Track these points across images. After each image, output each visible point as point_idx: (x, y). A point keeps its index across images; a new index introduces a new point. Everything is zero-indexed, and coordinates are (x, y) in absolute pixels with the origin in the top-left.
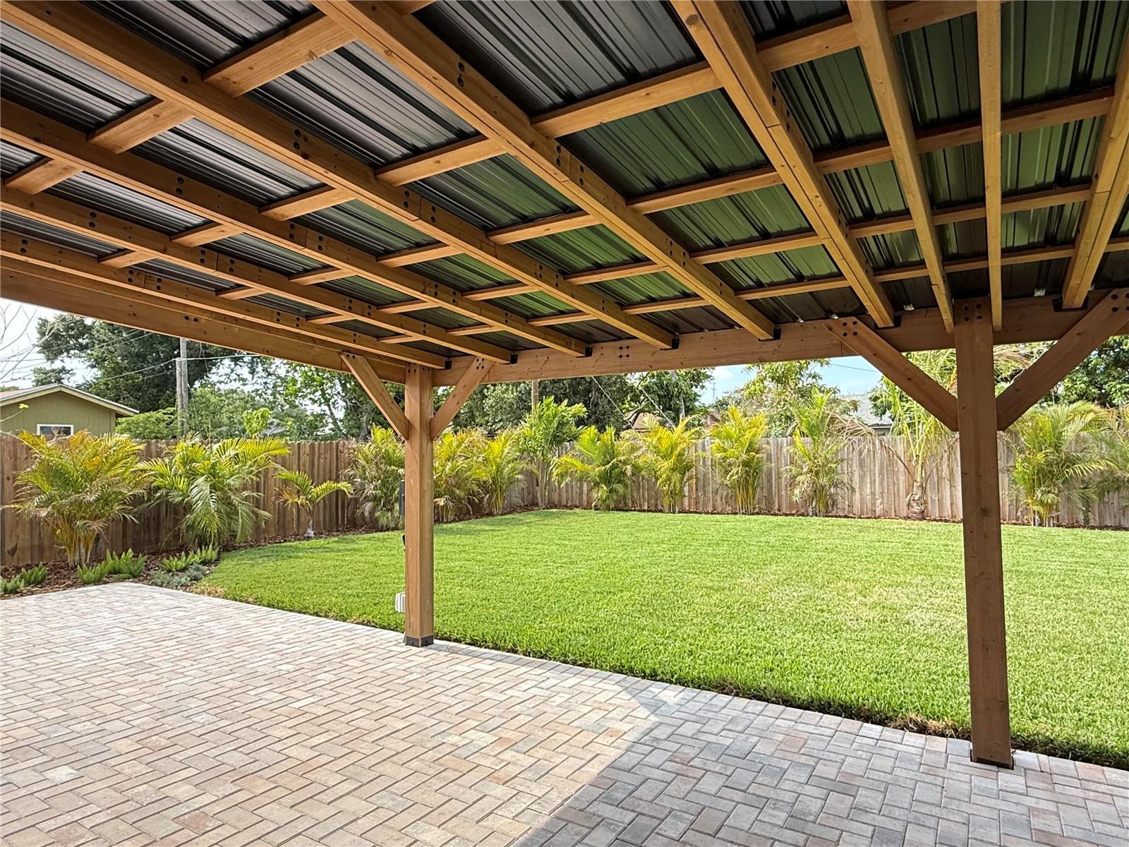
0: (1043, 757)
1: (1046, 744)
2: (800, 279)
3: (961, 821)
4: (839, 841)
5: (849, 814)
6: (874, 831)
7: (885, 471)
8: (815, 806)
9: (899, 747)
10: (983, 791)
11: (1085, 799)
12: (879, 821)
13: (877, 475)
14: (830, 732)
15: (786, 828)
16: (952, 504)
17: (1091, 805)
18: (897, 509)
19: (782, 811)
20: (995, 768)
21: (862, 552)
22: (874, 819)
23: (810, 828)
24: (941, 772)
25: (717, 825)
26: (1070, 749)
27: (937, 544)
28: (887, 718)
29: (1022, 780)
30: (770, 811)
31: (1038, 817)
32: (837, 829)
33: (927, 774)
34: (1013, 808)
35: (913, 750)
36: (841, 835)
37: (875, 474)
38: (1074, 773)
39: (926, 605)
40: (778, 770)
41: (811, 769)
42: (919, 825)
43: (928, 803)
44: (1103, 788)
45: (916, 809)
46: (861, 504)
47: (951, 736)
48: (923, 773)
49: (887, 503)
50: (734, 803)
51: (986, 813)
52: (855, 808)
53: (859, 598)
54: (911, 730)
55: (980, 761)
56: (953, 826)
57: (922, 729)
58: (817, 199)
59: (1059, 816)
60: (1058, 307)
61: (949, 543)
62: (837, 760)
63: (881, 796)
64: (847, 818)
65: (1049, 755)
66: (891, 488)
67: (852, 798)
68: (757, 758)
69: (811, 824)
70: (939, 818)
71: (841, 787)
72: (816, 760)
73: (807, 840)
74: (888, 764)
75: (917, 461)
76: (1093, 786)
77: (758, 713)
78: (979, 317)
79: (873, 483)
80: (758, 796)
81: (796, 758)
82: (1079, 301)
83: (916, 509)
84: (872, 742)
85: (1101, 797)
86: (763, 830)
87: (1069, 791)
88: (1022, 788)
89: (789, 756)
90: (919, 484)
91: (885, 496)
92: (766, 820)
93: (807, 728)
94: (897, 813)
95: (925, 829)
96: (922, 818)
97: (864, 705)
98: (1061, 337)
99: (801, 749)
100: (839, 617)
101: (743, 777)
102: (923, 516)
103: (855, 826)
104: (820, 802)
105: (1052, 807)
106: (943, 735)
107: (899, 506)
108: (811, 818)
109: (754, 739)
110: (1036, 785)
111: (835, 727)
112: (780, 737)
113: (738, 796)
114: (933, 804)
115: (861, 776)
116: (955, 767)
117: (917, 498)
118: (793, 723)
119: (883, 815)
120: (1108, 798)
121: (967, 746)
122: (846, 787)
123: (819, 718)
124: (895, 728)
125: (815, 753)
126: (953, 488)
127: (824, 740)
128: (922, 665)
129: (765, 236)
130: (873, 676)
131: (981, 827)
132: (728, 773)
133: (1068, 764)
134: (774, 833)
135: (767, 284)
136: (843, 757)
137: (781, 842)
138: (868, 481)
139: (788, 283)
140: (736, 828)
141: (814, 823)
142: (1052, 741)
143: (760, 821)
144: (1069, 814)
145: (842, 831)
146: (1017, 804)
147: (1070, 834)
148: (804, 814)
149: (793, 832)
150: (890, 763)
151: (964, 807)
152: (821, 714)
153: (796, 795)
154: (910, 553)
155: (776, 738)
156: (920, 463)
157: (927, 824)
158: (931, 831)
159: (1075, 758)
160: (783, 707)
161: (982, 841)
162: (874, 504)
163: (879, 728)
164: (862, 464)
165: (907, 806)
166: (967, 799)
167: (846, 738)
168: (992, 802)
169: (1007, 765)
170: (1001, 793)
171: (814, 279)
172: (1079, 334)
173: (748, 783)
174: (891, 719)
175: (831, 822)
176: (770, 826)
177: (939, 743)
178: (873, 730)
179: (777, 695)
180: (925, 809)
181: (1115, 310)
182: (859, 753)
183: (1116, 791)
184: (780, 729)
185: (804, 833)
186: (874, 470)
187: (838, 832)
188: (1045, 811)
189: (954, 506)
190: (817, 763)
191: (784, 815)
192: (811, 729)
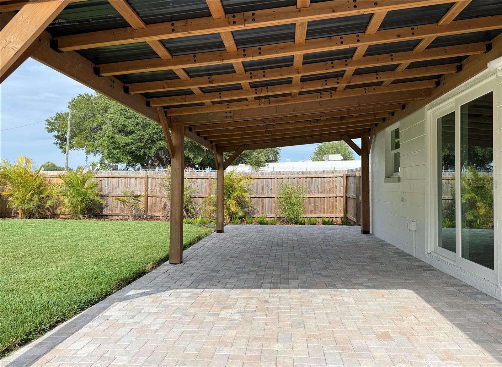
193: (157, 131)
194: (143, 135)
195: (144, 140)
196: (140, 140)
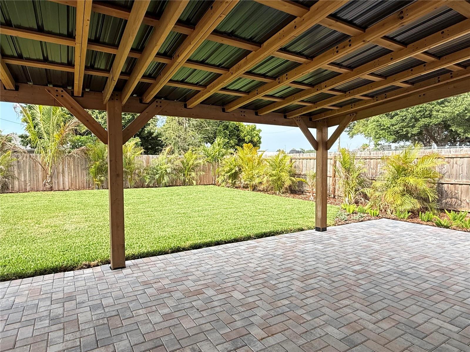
0: (133, 261)
1: (132, 256)
2: (46, 60)
3: (119, 290)
4: (78, 318)
5: (77, 307)
6: (90, 307)
7: (32, 170)
8: (60, 311)
9: (84, 276)
10: (120, 278)
11: (149, 268)
12: (90, 303)
13: (27, 172)
14: (51, 281)
15: (51, 326)
16: (63, 184)
17: (151, 269)
18: (38, 187)
19: (46, 320)
20: (120, 269)
21: (29, 206)
22: (88, 304)
23: (63, 320)
24: (104, 278)
25: (13, 343)
26: (139, 256)
27: (63, 199)
28: (73, 267)
29: (130, 270)
30: (39, 323)
31: (140, 278)
32: (75, 314)
33: (99, 280)
34: (132, 279)
35: (90, 275)
36: (78, 315)
37: (26, 172)
38: (143, 262)
39: (69, 222)
40: (33, 305)
41: (50, 298)
42: (105, 298)
43: (105, 289)
44: (152, 263)
45: (102, 293)
46: (19, 186)
47: (101, 265)
48: (97, 280)
49: (33, 185)
50: (17, 329)
51: (124, 284)
52: (78, 304)
53: (37, 225)
54: (85, 268)
55: (115, 269)
56: (117, 292)
57: (89, 266)
58: (87, 21)
59: (145, 275)
60: (141, 101)
61: (68, 198)
62: (61, 290)
63: (87, 295)
64: (77, 309)
65: (134, 259)
66: (35, 178)
67: (75, 301)
68: (19, 306)
69: (62, 318)
70: (111, 292)
71: (68, 299)
72: (51, 294)
73: (64, 325)
74: (83, 283)
75: (48, 165)
76: (149, 264)
77: (7, 287)
78: (117, 100)
79: (25, 176)
80: (29, 320)
81: (40, 297)
82: (148, 101)
83: (48, 186)
84: (72, 278)
85: (153, 266)
86: (41, 332)
87: (144, 267)
88: (131, 272)
89: (35, 298)
90: (49, 175)
91: (32, 182)
92: (39, 327)
93: (38, 284)
94: (95, 298)
95: (108, 298)
96: (106, 295)
97: (63, 265)
98: (142, 112)
99: (40, 293)
100: (32, 234)
101: (16, 316)
102: (51, 189)
103: (81, 310)
104: (62, 309)
105: (142, 274)
106: (98, 265)
107: (39, 186)
108: (62, 316)
109: (13, 298)
110: (134, 269)
111: (53, 278)
112: (27, 292)
113: (17, 326)
114: (107, 289)
115: (74, 291)
116: (108, 274)
117: (49, 181)
118: (30, 284)
119: (91, 301)
120: (154, 266)
121: (108, 266)
122: (70, 298)
123: (42, 278)
124: (78, 270)
125: (49, 291)
126: (64, 177)
127: (50, 285)
128: (80, 244)
129: (40, 30)
130: (62, 253)
131: (125, 289)
132: (6, 318)
133: (140, 260)
134: (47, 330)
135: (25, 58)
136: (63, 288)
137: (52, 332)
138: (23, 175)
139: (38, 61)
140: (24, 339)
141: (63, 317)
142: (134, 255)
143: (36, 329)
144: (147, 274)
145: (77, 314)
146: (132, 277)
147: (150, 279)
148: (57, 316)
149: (56, 325)
150: (83, 282)
151: (117, 285)
152: (43, 276)
153: (49, 311)
154: (53, 204)
155: (25, 293)
156: (50, 166)
157: (108, 296)
158: (111, 297)
159: (141, 258)
160: (21, 280)
161: (128, 293)
162: (26, 186)
163: (72, 272)
164: (19, 167)
165: (98, 293)
166: (117, 282)
167: (60, 281)
168: (125, 280)
169: (124, 267)
170: (126, 276)
171: (53, 63)
172: (147, 112)
173: (20, 317)
174: (76, 267)
175: (71, 313)
176: (43, 329)
177: (98, 269)
178: (71, 273)
179: (15, 276)
180: (105, 292)
181: (157, 106)
182: (69, 284)
183: (155, 263)
184: (24, 289)
185: (61, 323)
186: (26, 170)
187: (76, 315)
188: (141, 276)
189: (64, 184)
190: (52, 295)
191: (47, 321)
192: (41, 283)
193: (421, 110)
194: (405, 115)
195: (407, 120)
196: (403, 120)
